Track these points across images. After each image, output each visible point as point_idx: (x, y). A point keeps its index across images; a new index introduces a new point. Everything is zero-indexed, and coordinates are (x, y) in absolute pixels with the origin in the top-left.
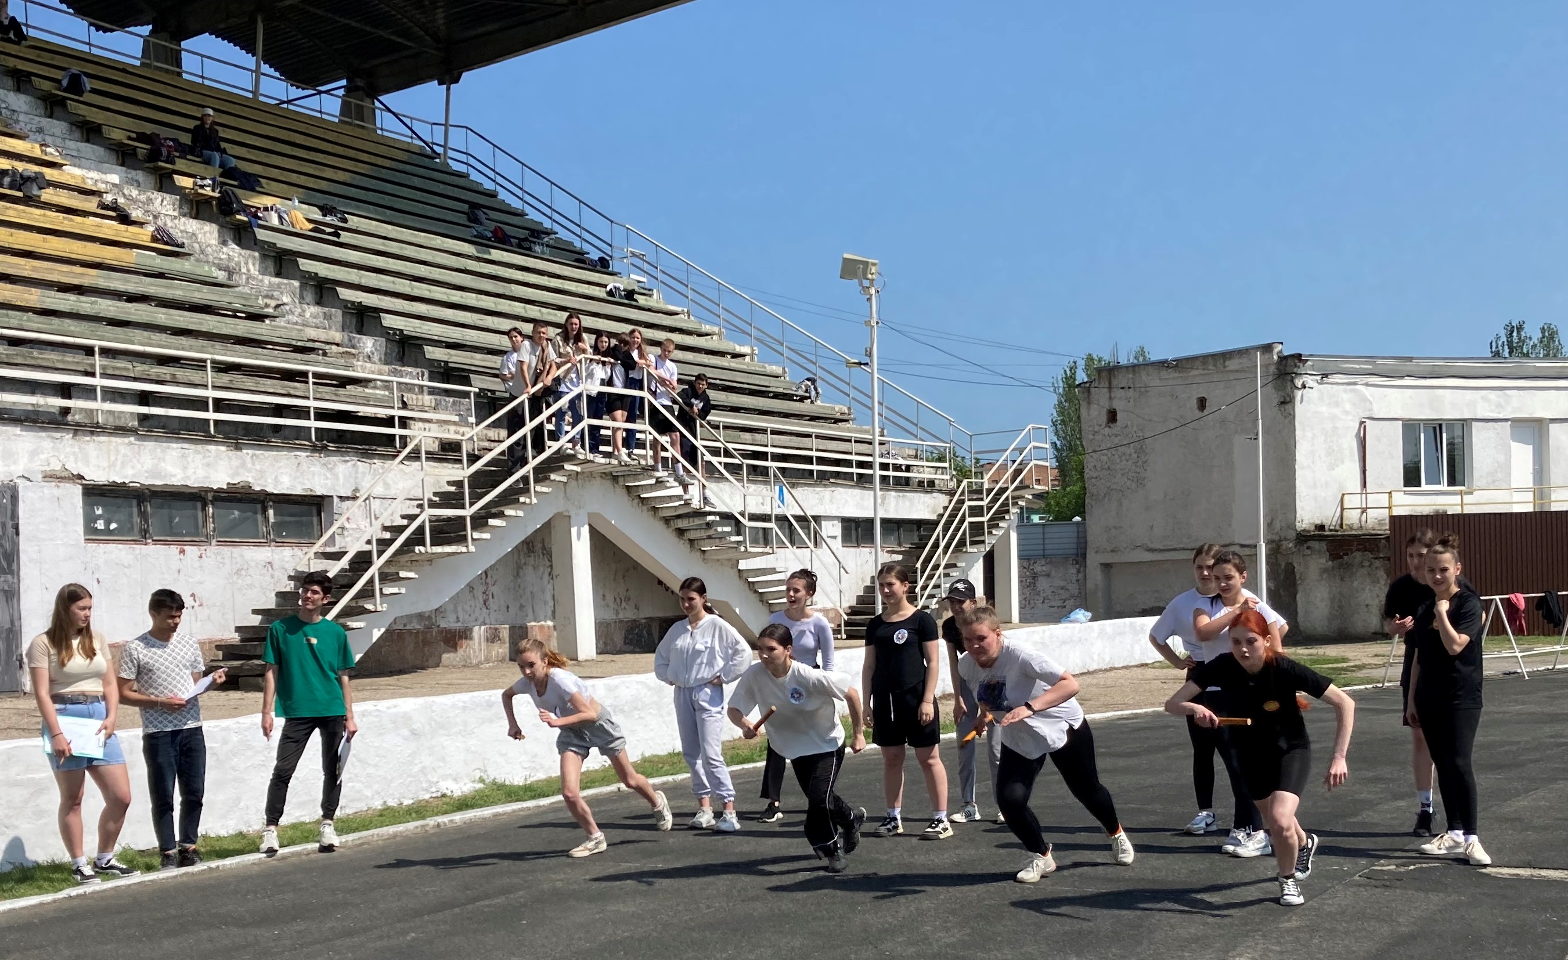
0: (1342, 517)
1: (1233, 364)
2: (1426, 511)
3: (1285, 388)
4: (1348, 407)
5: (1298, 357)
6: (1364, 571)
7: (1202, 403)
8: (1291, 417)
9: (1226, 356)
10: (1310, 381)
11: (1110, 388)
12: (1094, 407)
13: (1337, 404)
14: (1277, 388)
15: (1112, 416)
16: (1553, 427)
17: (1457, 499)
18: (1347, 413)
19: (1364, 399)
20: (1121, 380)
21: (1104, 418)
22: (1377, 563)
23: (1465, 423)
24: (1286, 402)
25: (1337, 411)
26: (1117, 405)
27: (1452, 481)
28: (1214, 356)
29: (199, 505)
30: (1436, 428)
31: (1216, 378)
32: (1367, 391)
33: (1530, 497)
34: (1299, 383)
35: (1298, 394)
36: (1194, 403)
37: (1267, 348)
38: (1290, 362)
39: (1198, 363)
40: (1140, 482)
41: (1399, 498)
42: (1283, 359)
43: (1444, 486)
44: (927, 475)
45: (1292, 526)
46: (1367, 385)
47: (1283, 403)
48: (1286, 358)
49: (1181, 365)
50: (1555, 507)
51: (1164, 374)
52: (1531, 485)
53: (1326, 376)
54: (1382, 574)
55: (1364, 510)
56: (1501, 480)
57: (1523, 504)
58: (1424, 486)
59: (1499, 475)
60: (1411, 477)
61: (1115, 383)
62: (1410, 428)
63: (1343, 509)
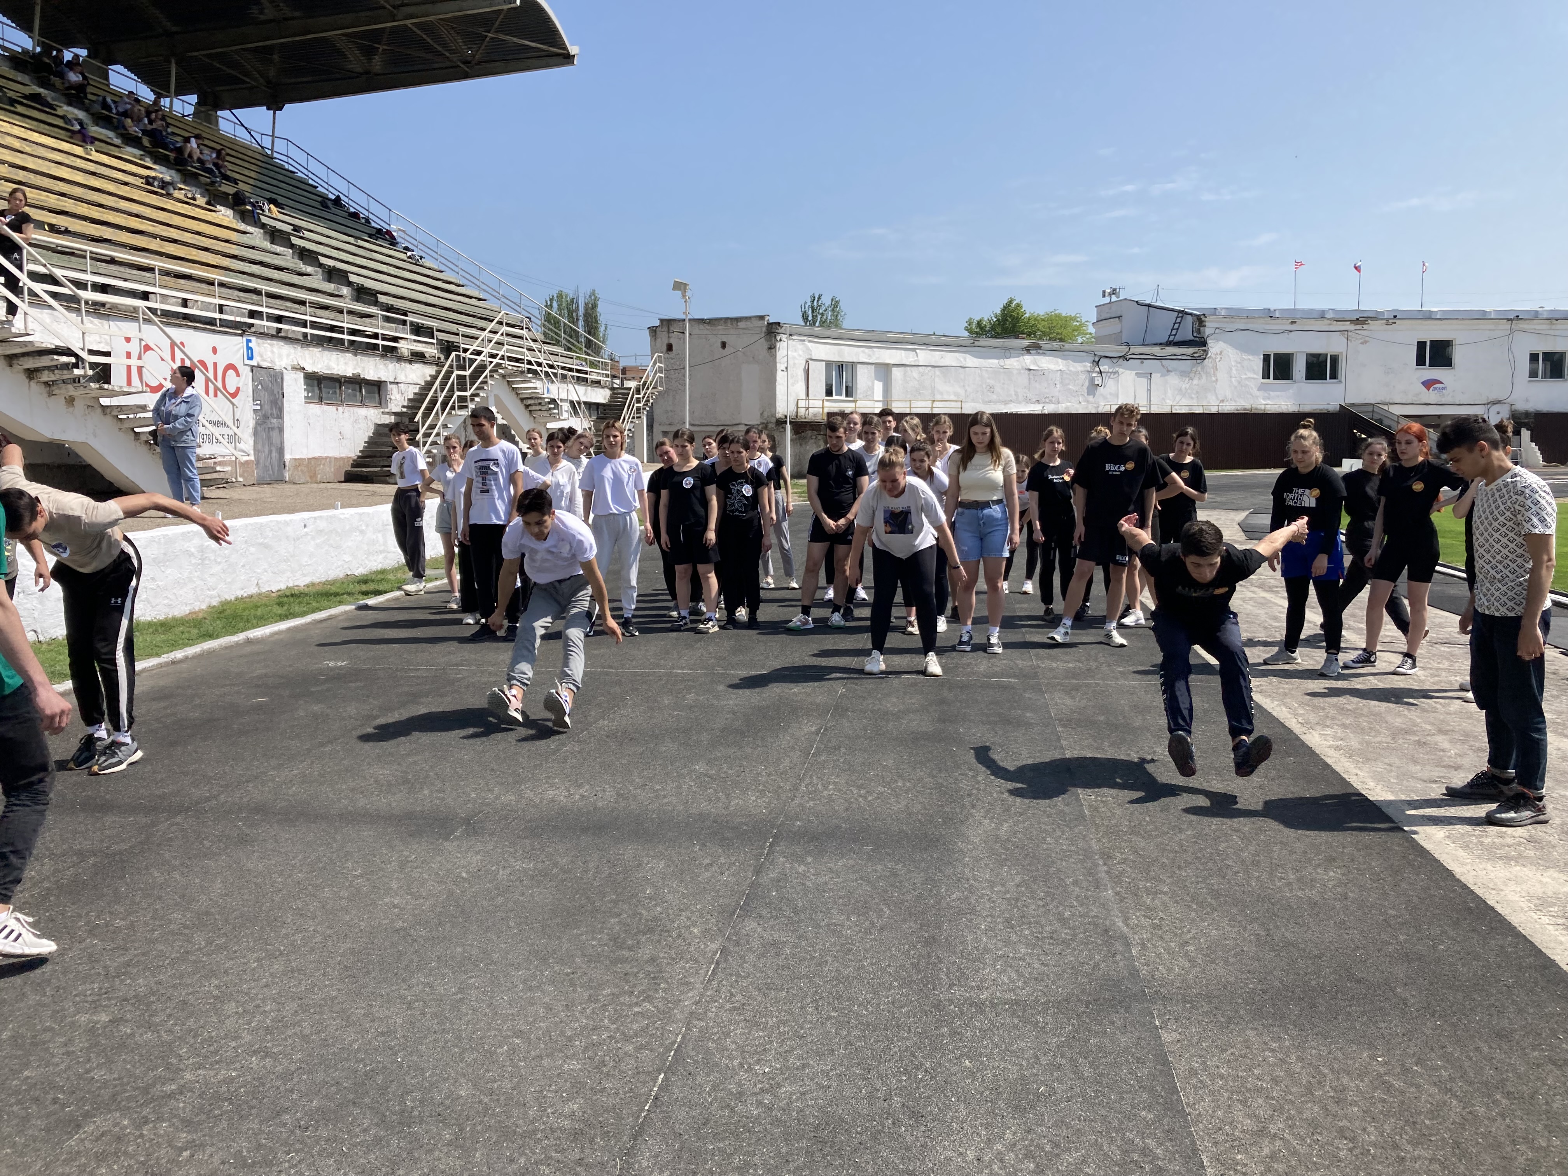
0: (797, 412)
1: (742, 325)
3: (771, 340)
4: (801, 353)
5: (779, 324)
6: (813, 441)
7: (724, 345)
8: (774, 357)
9: (738, 320)
10: (784, 337)
11: (669, 333)
12: (659, 340)
13: (796, 350)
14: (767, 340)
15: (670, 348)
16: (894, 369)
17: (853, 405)
18: (800, 355)
19: (808, 349)
20: (675, 328)
21: (665, 348)
23: (853, 365)
24: (772, 348)
25: (795, 354)
26: (672, 341)
27: (847, 395)
28: (731, 319)
29: (337, 385)
30: (840, 367)
31: (732, 331)
32: (810, 345)
34: (778, 338)
35: (778, 344)
36: (719, 345)
37: (762, 318)
38: (774, 326)
39: (723, 322)
41: (827, 404)
42: (770, 324)
43: (843, 398)
44: (594, 377)
45: (774, 415)
46: (809, 341)
47: (770, 348)
49: (711, 322)
51: (701, 327)
52: (881, 398)
53: (790, 335)
55: (808, 409)
56: (869, 396)
58: (835, 397)
59: (868, 392)
60: (829, 393)
61: (671, 328)
62: (829, 364)
63: (798, 408)
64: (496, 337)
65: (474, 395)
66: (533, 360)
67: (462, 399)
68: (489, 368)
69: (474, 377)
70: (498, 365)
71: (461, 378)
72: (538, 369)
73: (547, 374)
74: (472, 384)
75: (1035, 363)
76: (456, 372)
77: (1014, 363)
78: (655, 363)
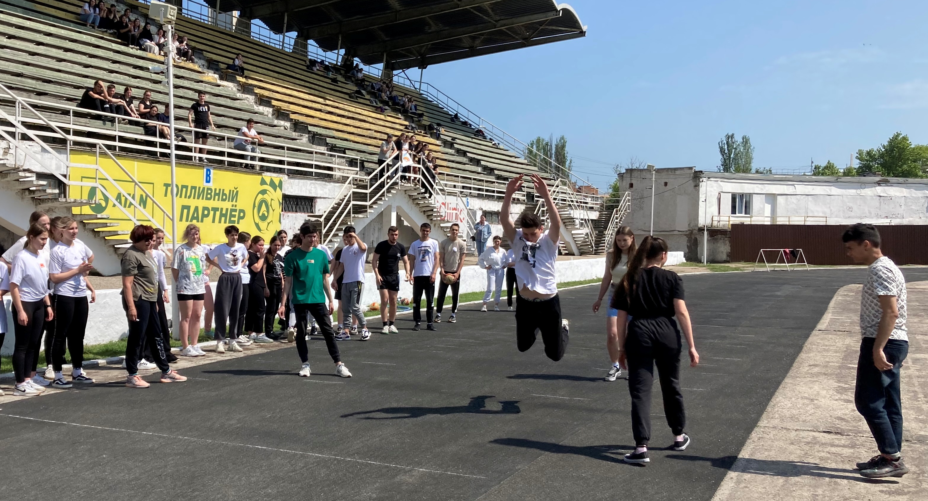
0: (712, 223)
1: (678, 172)
2: (738, 222)
3: (696, 181)
4: (715, 188)
5: (701, 172)
6: (722, 241)
7: (666, 184)
8: (698, 191)
9: (675, 169)
10: (705, 179)
11: (631, 177)
12: (623, 183)
13: (712, 187)
14: (694, 181)
15: (631, 185)
16: (779, 197)
17: (749, 219)
18: (715, 190)
19: (720, 186)
20: (635, 174)
21: (628, 186)
22: (726, 239)
23: (750, 195)
25: (712, 189)
26: (634, 181)
27: (746, 214)
28: (672, 169)
30: (742, 196)
31: (671, 176)
32: (721, 183)
33: (769, 219)
34: (701, 180)
35: (701, 184)
36: (663, 184)
37: (691, 168)
38: (698, 173)
39: (665, 171)
40: (641, 208)
41: (731, 219)
43: (744, 215)
45: (696, 226)
46: (721, 181)
47: (696, 186)
48: (697, 172)
49: (659, 171)
50: (778, 223)
52: (770, 216)
53: (709, 178)
54: (727, 242)
55: (719, 221)
57: (767, 222)
58: (737, 215)
59: (761, 212)
60: (734, 211)
61: (633, 174)
62: (734, 195)
63: (712, 221)
75: (885, 192)
77: (869, 192)
78: (626, 197)
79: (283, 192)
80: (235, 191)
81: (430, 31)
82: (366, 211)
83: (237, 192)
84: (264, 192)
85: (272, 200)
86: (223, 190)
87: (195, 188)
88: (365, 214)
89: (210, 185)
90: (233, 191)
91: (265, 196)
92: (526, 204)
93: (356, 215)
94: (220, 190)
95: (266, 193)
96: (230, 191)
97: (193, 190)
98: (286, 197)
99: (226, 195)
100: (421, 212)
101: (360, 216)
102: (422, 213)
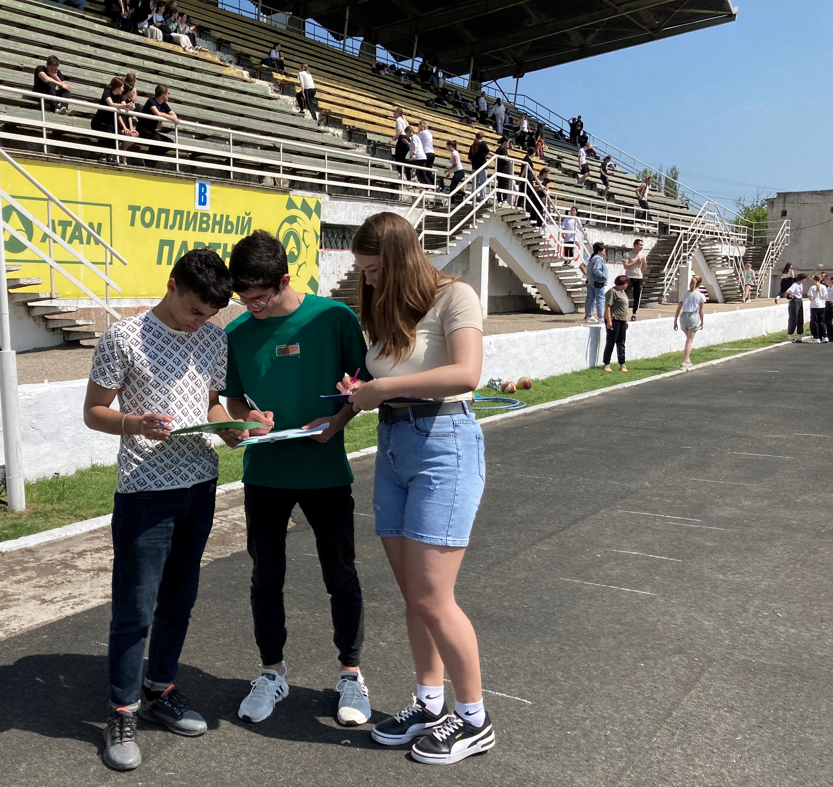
11: (784, 202)
12: (775, 209)
15: (785, 213)
20: (790, 199)
21: (780, 214)
26: (786, 209)
36: (828, 209)
51: (815, 197)
61: (787, 199)
64: (702, 219)
65: (690, 255)
66: (718, 232)
67: (684, 258)
68: (698, 238)
69: (691, 243)
70: (701, 236)
71: (685, 245)
72: (721, 237)
73: (724, 239)
74: (690, 248)
76: (684, 242)
78: (784, 227)
79: (322, 219)
80: (247, 218)
81: (530, 25)
82: (445, 245)
83: (250, 219)
84: (292, 220)
85: (305, 231)
86: (228, 217)
87: (181, 213)
88: (444, 249)
89: (207, 209)
90: (244, 218)
91: (295, 226)
92: (658, 237)
93: (430, 251)
94: (222, 216)
95: (296, 221)
96: (239, 217)
97: (179, 216)
98: (326, 227)
99: (231, 224)
100: (524, 246)
101: (436, 252)
102: (526, 248)
